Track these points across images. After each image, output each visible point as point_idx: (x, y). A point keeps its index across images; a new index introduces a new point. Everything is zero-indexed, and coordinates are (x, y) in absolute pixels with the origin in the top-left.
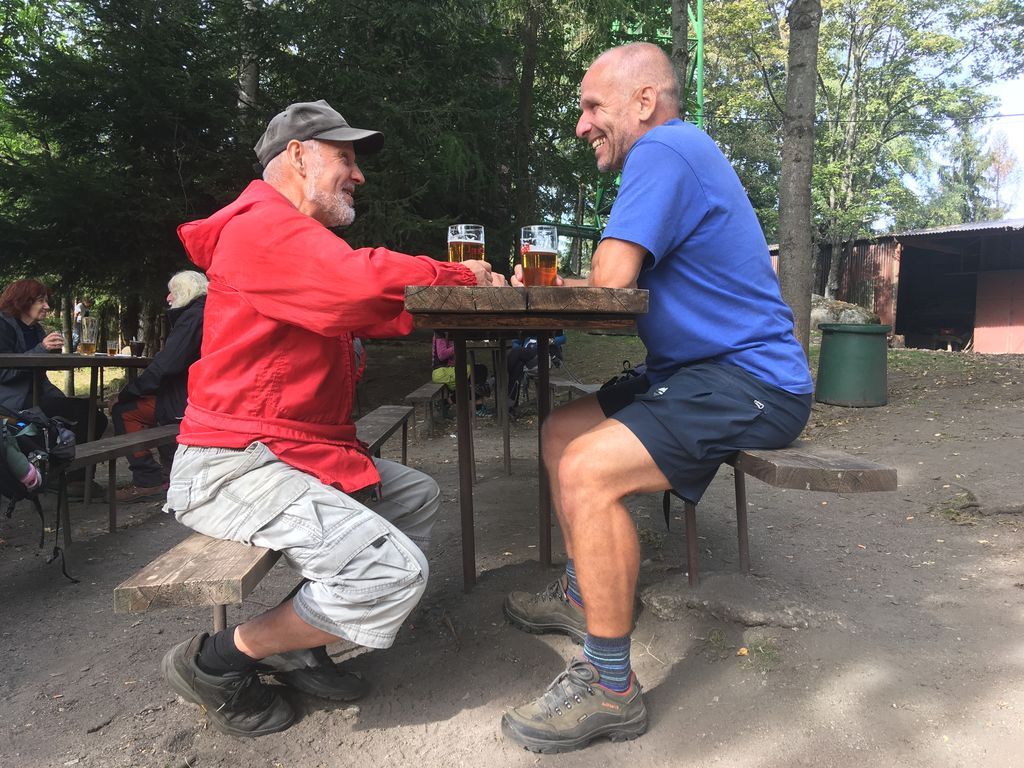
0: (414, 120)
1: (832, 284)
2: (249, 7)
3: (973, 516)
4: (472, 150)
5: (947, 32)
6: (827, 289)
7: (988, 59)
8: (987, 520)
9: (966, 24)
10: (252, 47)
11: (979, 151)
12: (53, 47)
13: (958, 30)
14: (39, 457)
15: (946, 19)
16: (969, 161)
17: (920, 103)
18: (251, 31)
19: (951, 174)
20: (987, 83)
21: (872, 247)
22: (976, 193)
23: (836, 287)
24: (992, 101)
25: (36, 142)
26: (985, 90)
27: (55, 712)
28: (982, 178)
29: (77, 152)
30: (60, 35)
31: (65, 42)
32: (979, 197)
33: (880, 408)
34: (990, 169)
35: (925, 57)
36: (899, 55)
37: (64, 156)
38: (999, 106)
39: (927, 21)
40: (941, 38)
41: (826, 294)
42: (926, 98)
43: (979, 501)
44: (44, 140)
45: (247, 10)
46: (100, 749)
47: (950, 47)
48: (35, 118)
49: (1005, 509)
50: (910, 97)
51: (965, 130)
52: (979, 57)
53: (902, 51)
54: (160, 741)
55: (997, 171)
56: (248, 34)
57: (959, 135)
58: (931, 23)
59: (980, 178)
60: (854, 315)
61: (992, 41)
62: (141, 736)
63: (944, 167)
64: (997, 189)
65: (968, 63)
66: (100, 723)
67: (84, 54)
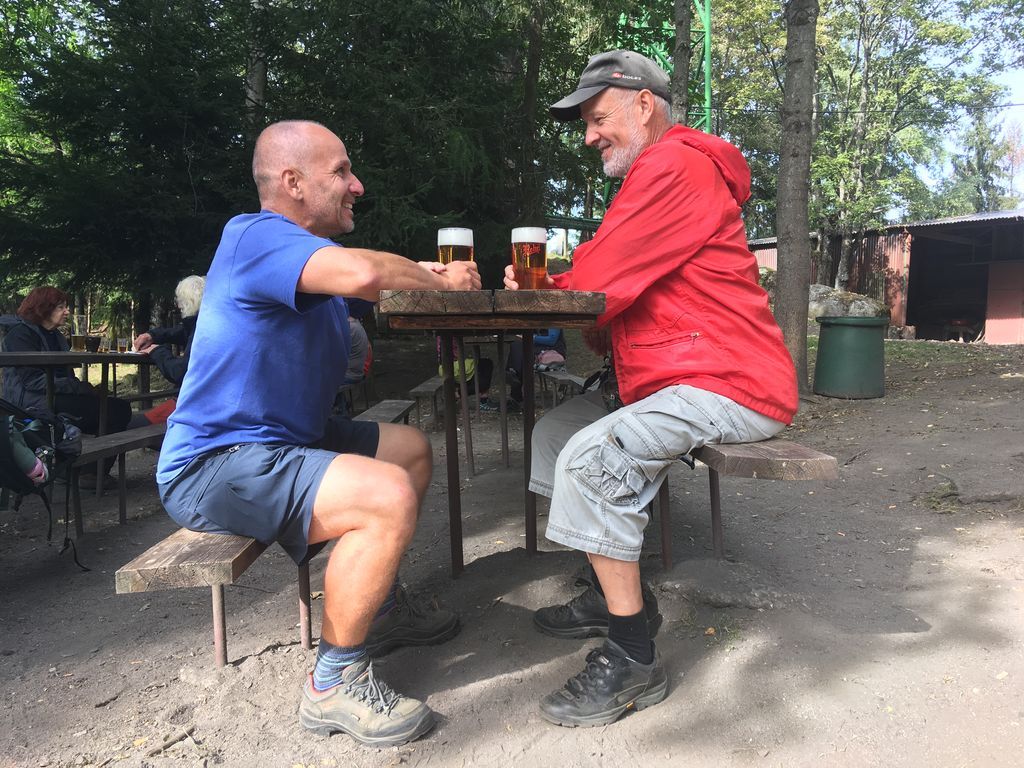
0: (420, 117)
1: (842, 275)
2: (256, 6)
3: (953, 504)
4: (477, 146)
5: (955, 22)
6: (837, 281)
7: (999, 48)
8: (967, 508)
9: (976, 13)
10: (260, 46)
11: (993, 141)
12: (65, 48)
13: (968, 19)
14: (46, 452)
15: (956, 8)
16: (984, 150)
17: (930, 93)
18: (259, 29)
19: (965, 163)
20: (998, 72)
21: (882, 238)
22: (990, 182)
23: (846, 279)
24: (1003, 90)
25: (48, 142)
26: (997, 79)
27: (65, 689)
28: (996, 167)
29: (88, 151)
30: (71, 35)
31: (76, 42)
32: (993, 187)
33: (877, 400)
34: (1005, 158)
35: (934, 47)
36: (909, 44)
37: (75, 154)
38: (1009, 95)
39: (937, 10)
40: (950, 28)
41: (836, 286)
42: (935, 88)
43: (960, 490)
44: (56, 140)
45: (254, 9)
46: (106, 721)
47: (959, 37)
48: (47, 118)
49: (983, 498)
50: (919, 87)
51: (979, 118)
52: (989, 46)
53: (912, 40)
54: (162, 714)
55: (1012, 159)
56: (256, 33)
57: (973, 123)
58: (940, 13)
59: (992, 166)
60: (864, 307)
61: (1003, 29)
62: (145, 710)
63: (958, 157)
64: (1011, 178)
65: (979, 51)
66: (107, 699)
67: (94, 53)
